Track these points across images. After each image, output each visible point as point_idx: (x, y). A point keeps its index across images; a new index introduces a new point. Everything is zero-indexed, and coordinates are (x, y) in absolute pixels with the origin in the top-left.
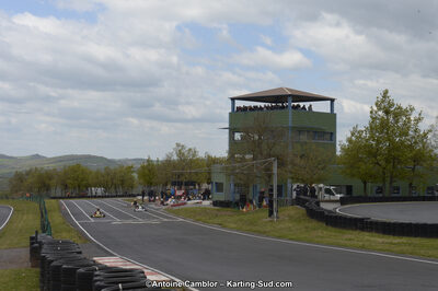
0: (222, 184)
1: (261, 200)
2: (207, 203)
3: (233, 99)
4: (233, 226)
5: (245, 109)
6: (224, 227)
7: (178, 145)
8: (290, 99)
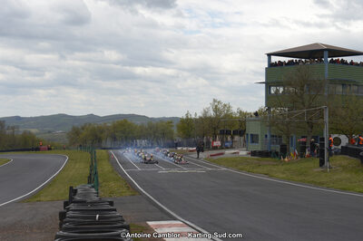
0: (257, 135)
1: (303, 150)
2: (243, 153)
3: (269, 55)
4: (281, 176)
5: (280, 64)
6: (271, 177)
7: (215, 101)
8: (326, 53)
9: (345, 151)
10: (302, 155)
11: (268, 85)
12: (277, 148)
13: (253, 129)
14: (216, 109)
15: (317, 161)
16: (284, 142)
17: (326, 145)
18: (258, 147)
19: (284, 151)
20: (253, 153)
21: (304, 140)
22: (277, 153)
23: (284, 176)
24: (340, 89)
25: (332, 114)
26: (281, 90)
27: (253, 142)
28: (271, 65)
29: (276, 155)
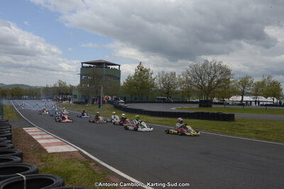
1: (93, 101)
3: (82, 63)
7: (59, 80)
8: (104, 64)
9: (109, 102)
10: (93, 103)
11: (81, 75)
12: (84, 100)
13: (74, 93)
14: (60, 84)
18: (77, 100)
19: (87, 102)
20: (74, 103)
21: (94, 97)
27: (75, 98)
28: (83, 67)
29: (83, 103)
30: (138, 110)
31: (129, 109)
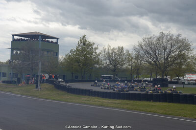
0: (6, 73)
1: (28, 80)
3: (13, 35)
5: (18, 40)
6: (12, 93)
8: (40, 37)
9: (47, 81)
10: (28, 83)
11: (12, 49)
12: (16, 80)
15: (35, 85)
16: (19, 76)
17: (39, 79)
18: (6, 79)
19: (19, 81)
20: (4, 82)
21: (28, 76)
22: (15, 82)
23: (18, 93)
24: (46, 53)
25: (42, 65)
26: (19, 52)
27: (3, 76)
28: (14, 40)
29: (15, 83)
30: (86, 90)
31: (74, 89)
